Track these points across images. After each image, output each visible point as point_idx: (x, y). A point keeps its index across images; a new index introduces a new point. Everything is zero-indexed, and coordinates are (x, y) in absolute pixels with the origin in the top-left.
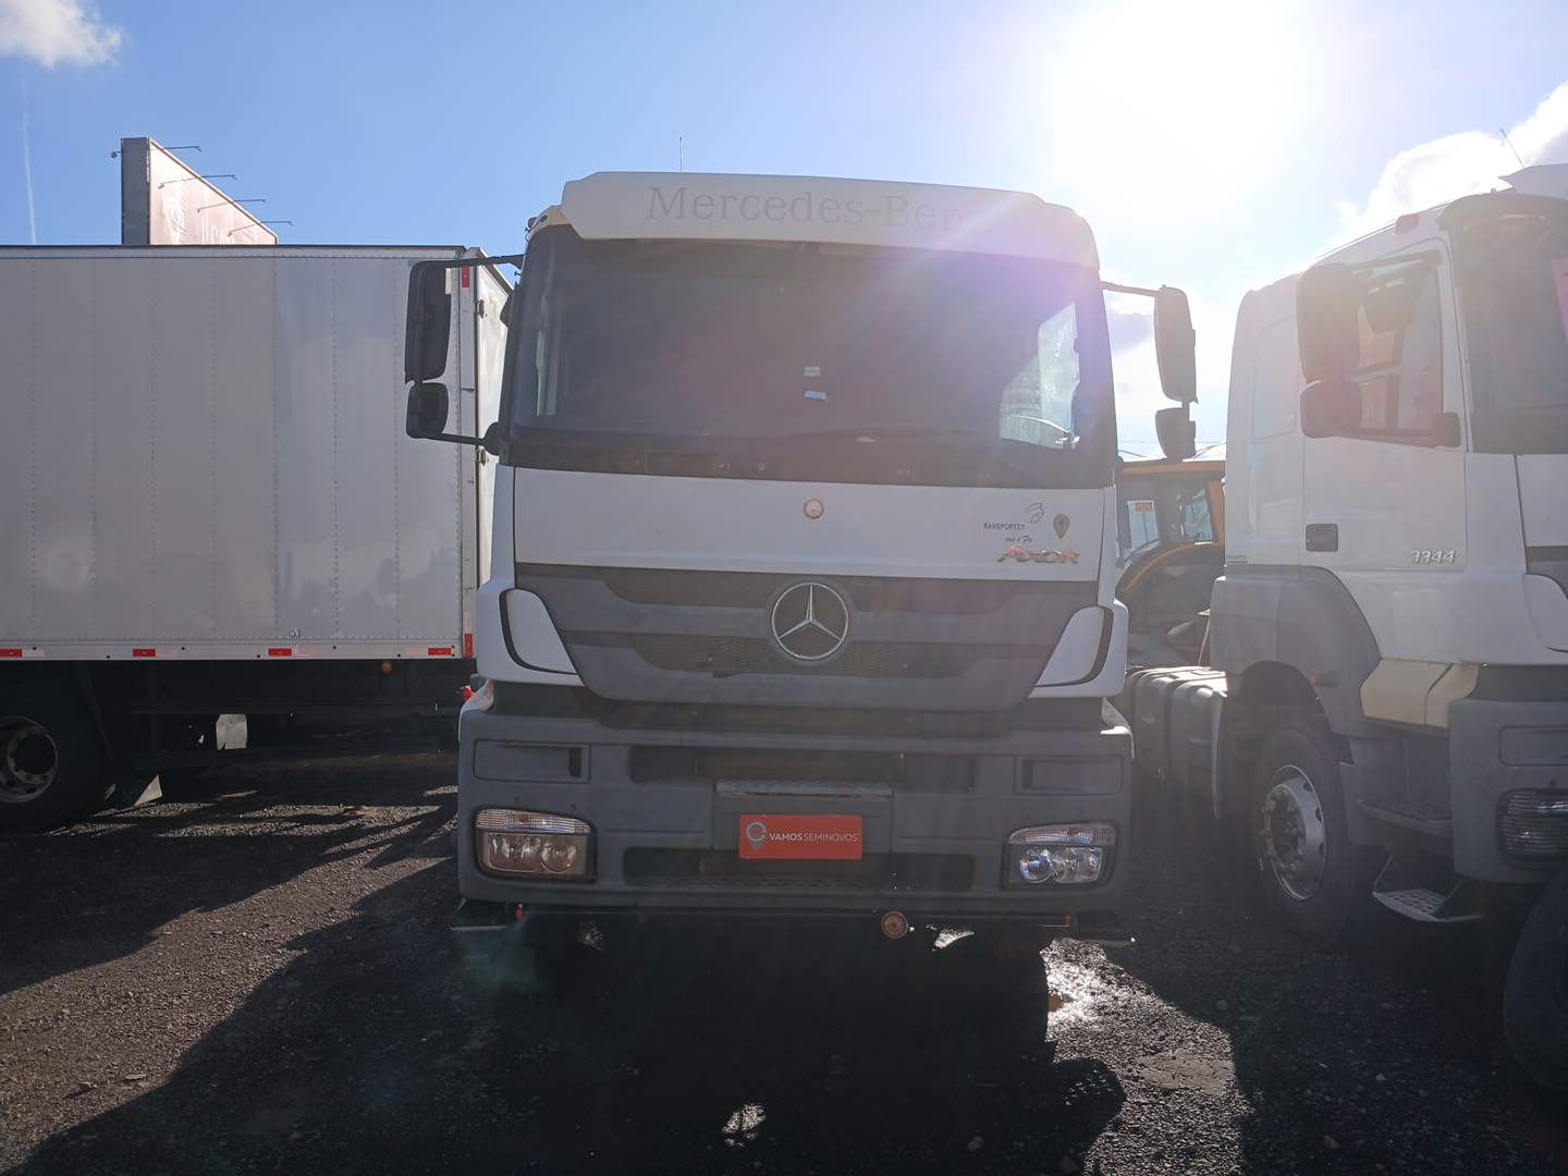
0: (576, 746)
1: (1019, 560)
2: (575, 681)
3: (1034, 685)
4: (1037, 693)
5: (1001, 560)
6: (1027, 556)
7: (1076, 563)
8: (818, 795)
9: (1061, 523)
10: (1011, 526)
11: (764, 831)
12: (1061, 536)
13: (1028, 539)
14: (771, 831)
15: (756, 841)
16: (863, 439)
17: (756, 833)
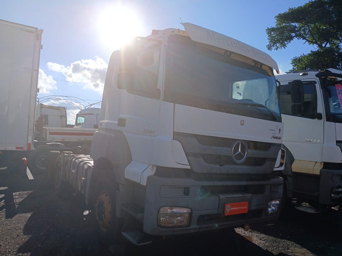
0: (188, 187)
2: (189, 167)
3: (274, 168)
8: (239, 197)
9: (280, 130)
12: (279, 133)
14: (231, 207)
15: (228, 210)
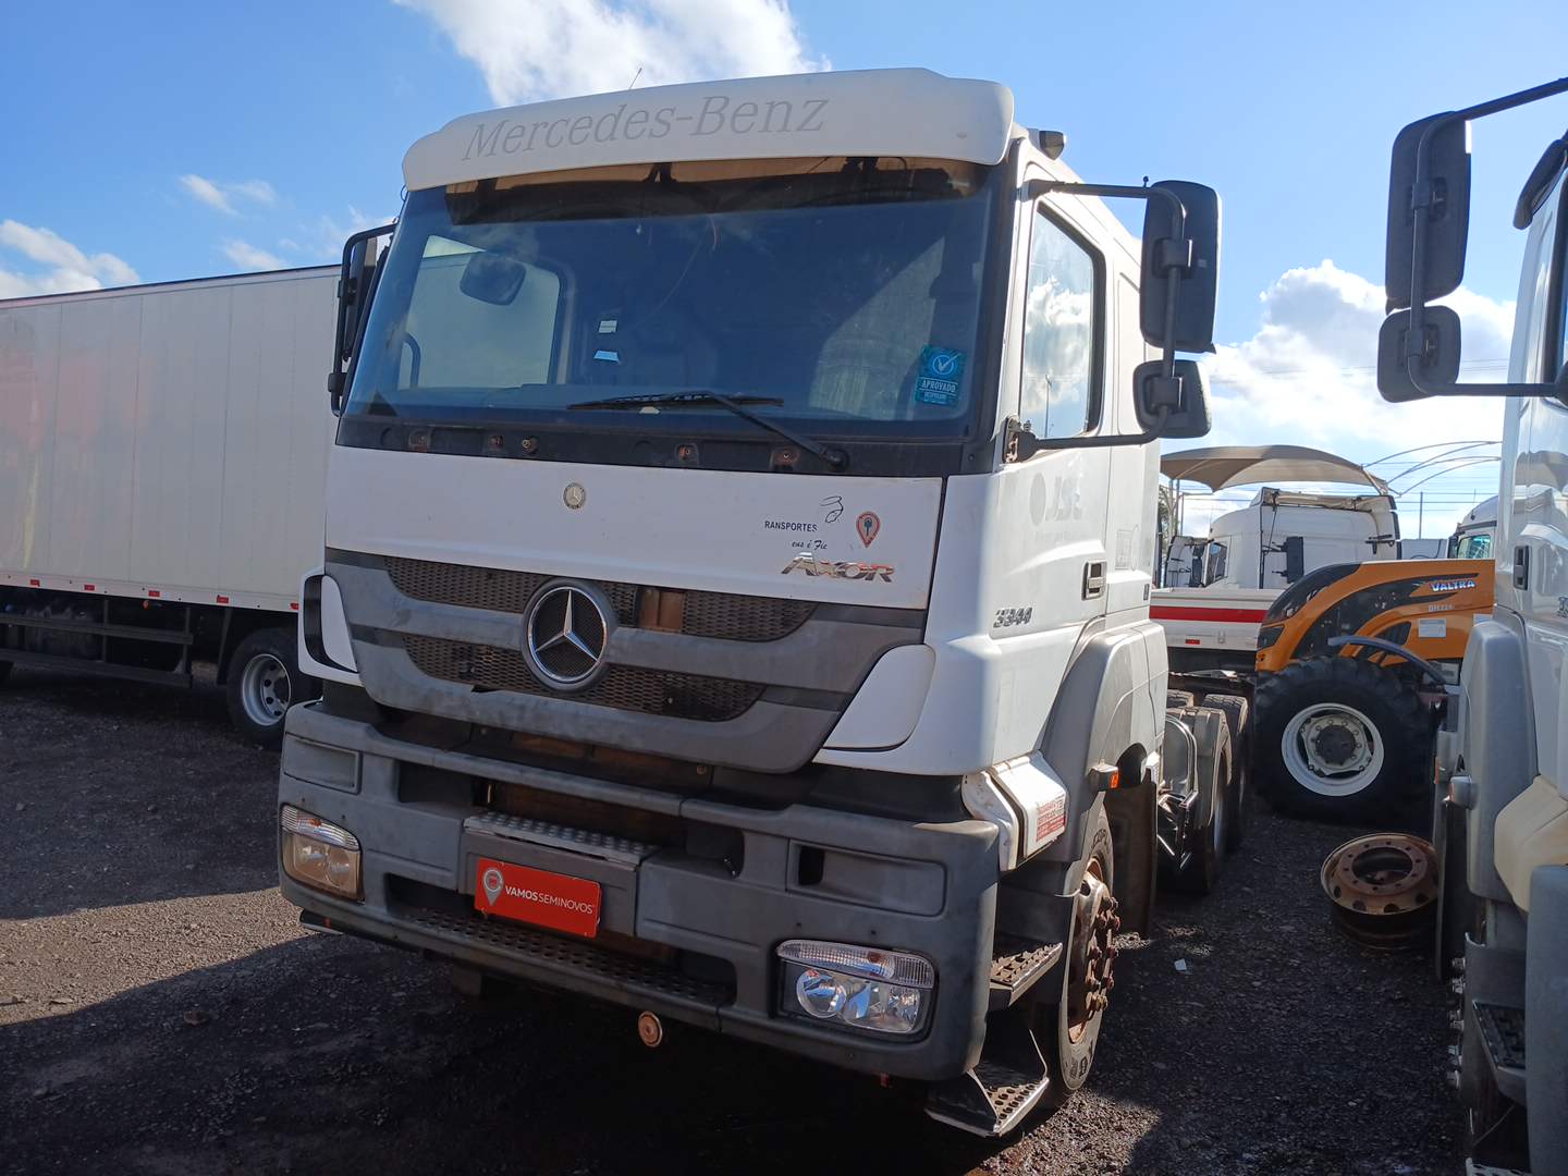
1: (809, 573)
2: (357, 680)
3: (821, 746)
4: (822, 757)
5: (785, 572)
6: (820, 568)
7: (888, 580)
9: (868, 524)
10: (799, 526)
11: (501, 882)
12: (867, 543)
13: (820, 545)
14: (507, 883)
15: (493, 893)
16: (646, 410)
17: (493, 882)
